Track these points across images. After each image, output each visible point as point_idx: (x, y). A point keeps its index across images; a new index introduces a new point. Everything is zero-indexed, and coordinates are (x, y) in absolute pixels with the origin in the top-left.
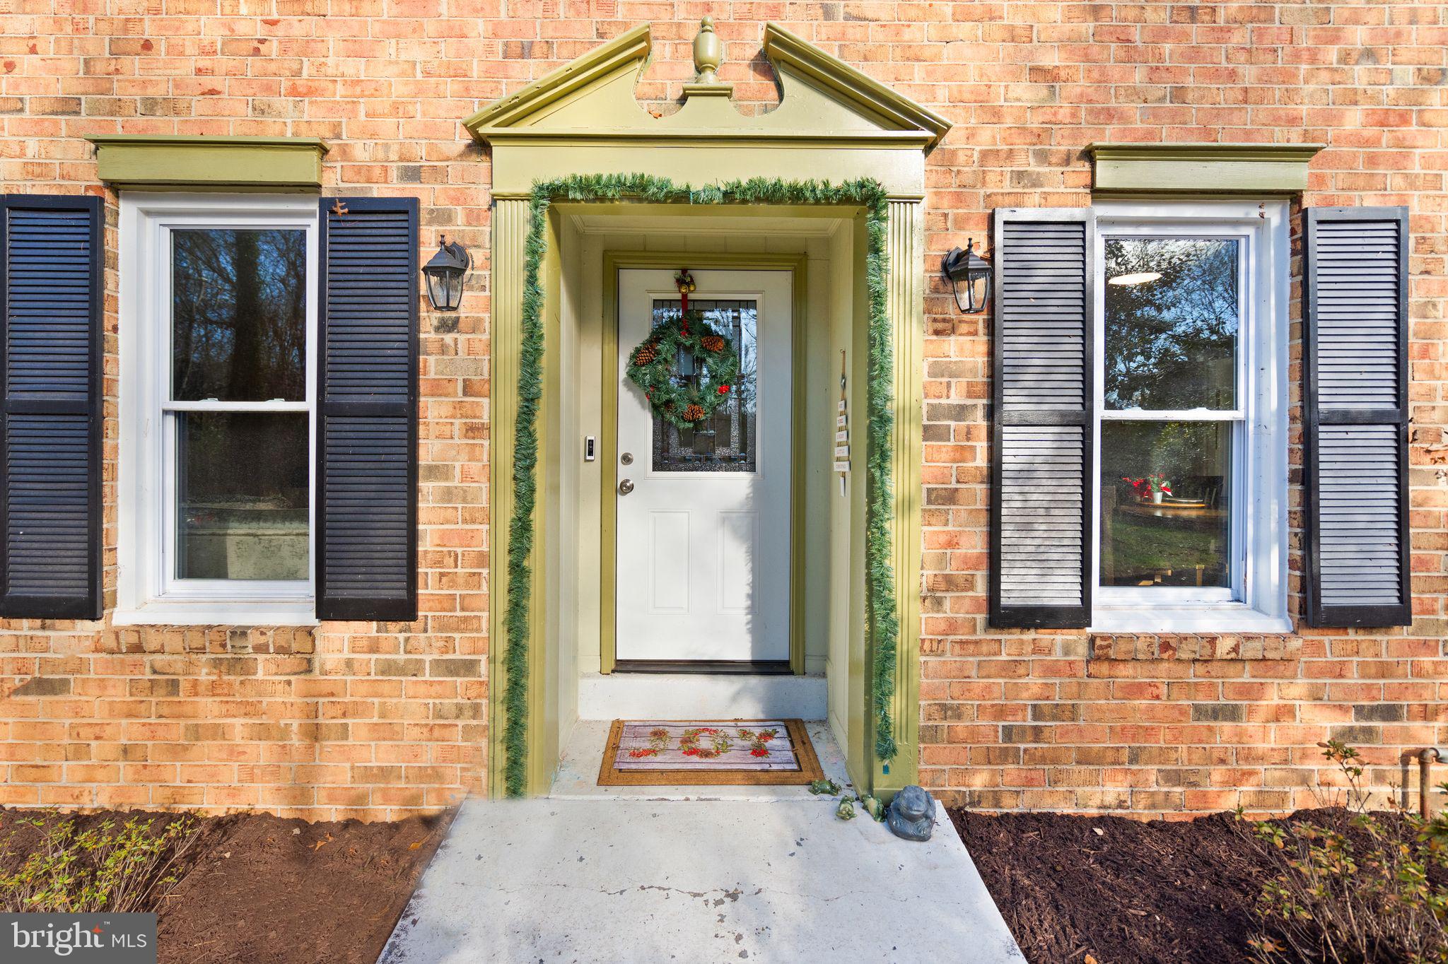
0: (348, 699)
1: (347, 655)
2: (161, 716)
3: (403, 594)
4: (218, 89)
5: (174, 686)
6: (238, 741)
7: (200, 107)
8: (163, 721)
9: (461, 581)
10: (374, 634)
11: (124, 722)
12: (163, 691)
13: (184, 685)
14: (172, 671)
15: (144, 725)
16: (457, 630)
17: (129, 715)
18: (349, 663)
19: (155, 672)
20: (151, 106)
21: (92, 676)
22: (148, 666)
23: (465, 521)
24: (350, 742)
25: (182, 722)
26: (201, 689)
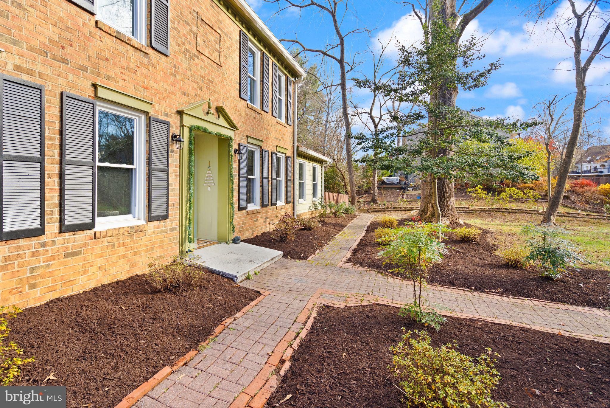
0: (154, 241)
1: (153, 230)
2: (110, 255)
3: (166, 213)
4: (126, 79)
5: (113, 245)
6: (130, 257)
7: (121, 83)
8: (110, 256)
9: (174, 209)
10: (159, 224)
11: (99, 259)
12: (110, 248)
13: (116, 245)
14: (113, 241)
15: (105, 259)
16: (173, 221)
17: (101, 257)
18: (154, 232)
19: (108, 243)
20: (109, 78)
21: (89, 247)
22: (106, 241)
23: (175, 196)
24: (154, 251)
25: (115, 256)
26: (121, 245)
